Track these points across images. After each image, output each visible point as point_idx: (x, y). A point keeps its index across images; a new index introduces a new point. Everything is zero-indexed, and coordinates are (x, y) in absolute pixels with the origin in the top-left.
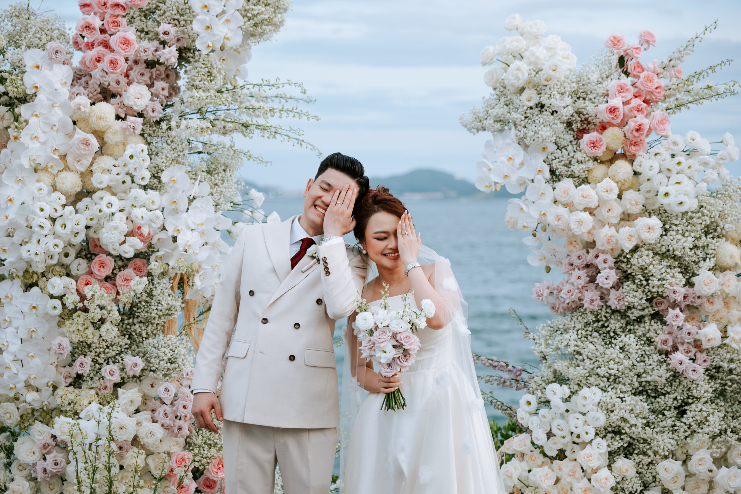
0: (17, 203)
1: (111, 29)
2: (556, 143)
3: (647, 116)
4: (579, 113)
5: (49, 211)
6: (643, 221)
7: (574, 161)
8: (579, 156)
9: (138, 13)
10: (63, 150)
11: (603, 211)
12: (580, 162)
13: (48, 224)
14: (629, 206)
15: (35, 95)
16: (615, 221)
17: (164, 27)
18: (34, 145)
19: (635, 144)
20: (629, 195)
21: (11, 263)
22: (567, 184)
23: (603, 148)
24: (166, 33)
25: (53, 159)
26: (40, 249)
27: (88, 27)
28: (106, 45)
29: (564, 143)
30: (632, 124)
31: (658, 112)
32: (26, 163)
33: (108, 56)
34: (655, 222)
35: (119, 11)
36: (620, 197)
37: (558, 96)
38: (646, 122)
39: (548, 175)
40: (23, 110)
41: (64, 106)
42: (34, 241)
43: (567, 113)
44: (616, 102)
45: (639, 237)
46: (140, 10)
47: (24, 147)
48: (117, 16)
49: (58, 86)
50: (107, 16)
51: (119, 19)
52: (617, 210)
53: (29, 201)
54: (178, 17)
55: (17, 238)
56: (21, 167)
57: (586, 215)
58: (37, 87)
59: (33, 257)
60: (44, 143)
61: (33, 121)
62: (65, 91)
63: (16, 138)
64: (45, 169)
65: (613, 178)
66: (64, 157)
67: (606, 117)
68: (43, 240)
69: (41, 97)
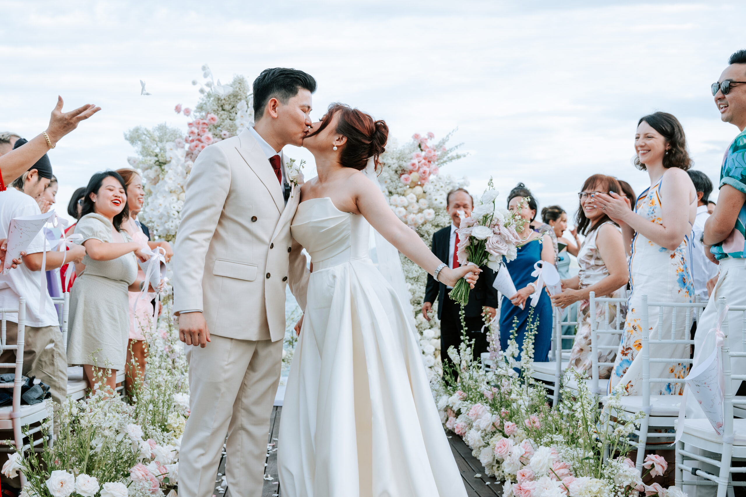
0: (163, 206)
1: (202, 133)
2: (390, 179)
3: (429, 167)
4: (400, 167)
5: (177, 208)
6: (426, 211)
7: (398, 187)
8: (400, 185)
9: (212, 127)
10: (182, 184)
11: (410, 208)
12: (401, 187)
13: (176, 213)
14: (421, 206)
15: (170, 161)
16: (416, 212)
17: (224, 132)
18: (170, 182)
19: (424, 179)
20: (422, 201)
21: (161, 231)
22: (395, 197)
23: (410, 181)
24: (225, 135)
25: (178, 188)
26: (173, 224)
27: (192, 133)
28: (199, 140)
29: (394, 180)
30: (421, 170)
31: (433, 166)
32: (167, 189)
33: (201, 145)
34: (432, 211)
35: (205, 126)
36: (417, 201)
37: (391, 159)
38: (428, 170)
39: (387, 193)
40: (165, 167)
41: (183, 165)
42: (171, 221)
43: (395, 166)
44: (415, 161)
45: (425, 218)
46: (214, 125)
47: (166, 182)
48: (204, 128)
49: (180, 157)
50: (200, 128)
51: (205, 129)
52: (416, 207)
53: (168, 205)
54: (229, 128)
55: (163, 220)
56: (165, 191)
57: (403, 209)
58: (171, 158)
59: (170, 227)
60: (174, 181)
61: (170, 171)
62: (183, 159)
63: (163, 179)
64: (175, 192)
65: (414, 194)
66: (182, 187)
67: (411, 168)
68: (174, 221)
69: (173, 162)
